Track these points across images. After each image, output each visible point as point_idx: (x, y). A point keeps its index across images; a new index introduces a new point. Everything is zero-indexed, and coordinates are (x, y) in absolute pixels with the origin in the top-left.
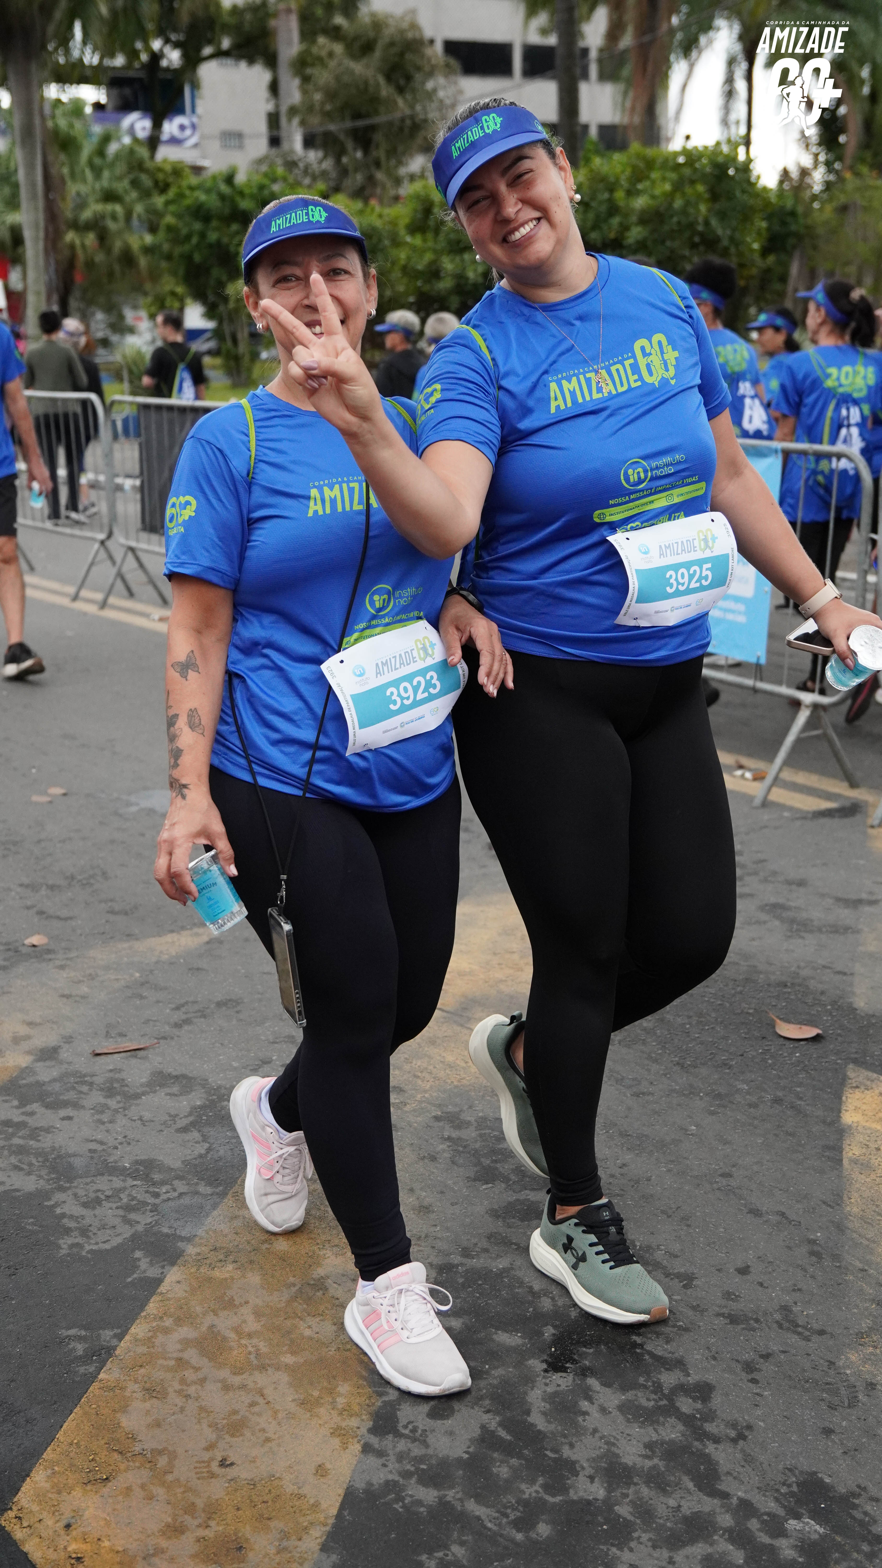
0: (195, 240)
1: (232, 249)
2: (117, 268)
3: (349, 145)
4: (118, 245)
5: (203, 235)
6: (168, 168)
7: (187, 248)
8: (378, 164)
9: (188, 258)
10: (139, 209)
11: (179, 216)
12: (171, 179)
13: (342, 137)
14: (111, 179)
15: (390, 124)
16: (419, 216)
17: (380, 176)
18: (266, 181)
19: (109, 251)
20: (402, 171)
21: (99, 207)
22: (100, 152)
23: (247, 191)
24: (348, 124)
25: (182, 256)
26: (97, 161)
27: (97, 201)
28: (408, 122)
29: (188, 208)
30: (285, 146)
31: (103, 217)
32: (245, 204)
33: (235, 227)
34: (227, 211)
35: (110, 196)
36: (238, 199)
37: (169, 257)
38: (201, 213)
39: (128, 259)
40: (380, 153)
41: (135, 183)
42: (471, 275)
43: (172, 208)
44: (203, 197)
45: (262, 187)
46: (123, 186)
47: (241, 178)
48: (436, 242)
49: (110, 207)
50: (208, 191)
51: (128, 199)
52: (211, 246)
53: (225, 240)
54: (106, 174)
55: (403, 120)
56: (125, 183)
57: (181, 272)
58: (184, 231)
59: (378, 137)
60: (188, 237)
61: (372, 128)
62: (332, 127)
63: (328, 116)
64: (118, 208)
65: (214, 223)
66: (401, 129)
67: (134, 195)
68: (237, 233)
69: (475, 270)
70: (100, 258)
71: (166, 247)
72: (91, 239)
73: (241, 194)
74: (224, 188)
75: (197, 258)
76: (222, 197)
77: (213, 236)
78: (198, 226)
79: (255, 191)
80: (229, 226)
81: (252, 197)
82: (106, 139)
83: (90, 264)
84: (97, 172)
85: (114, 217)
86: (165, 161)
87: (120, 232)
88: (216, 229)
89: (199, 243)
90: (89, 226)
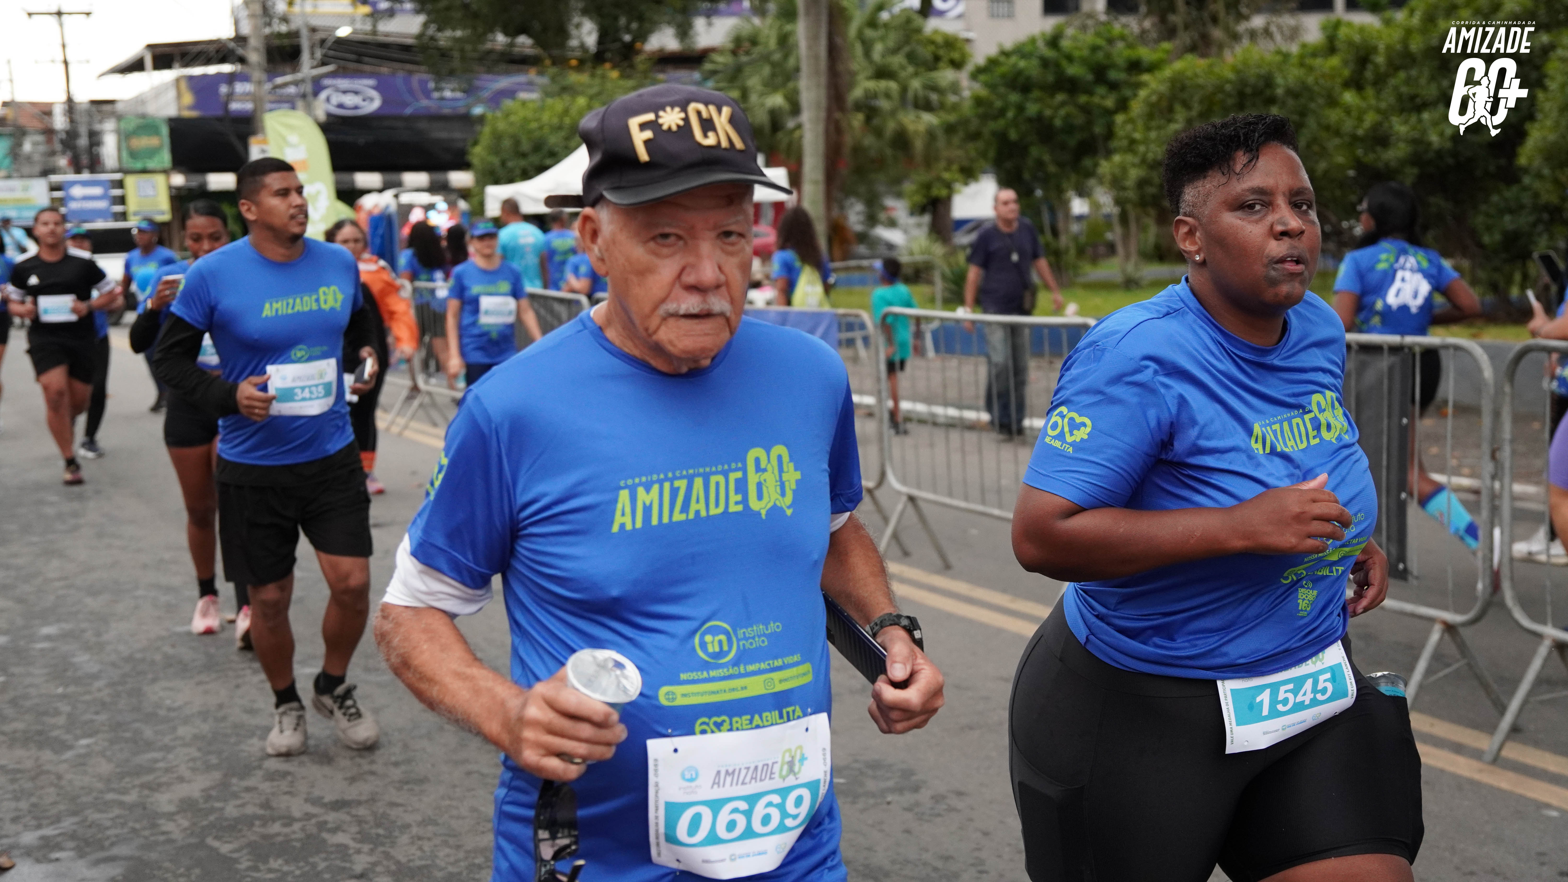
0: (1010, 114)
1: (1058, 122)
2: (889, 152)
4: (890, 126)
5: (1020, 108)
6: (939, 40)
7: (1001, 123)
8: (1214, 19)
9: (1001, 136)
10: (916, 85)
12: (941, 52)
14: (882, 55)
17: (1215, 32)
19: (878, 133)
20: (1243, 27)
22: (872, 21)
23: (1076, 54)
25: (994, 134)
26: (868, 31)
27: (869, 78)
31: (875, 95)
32: (1074, 70)
33: (1060, 97)
34: (1051, 78)
35: (882, 73)
36: (1064, 64)
37: (975, 136)
38: (1019, 82)
39: (902, 141)
40: (1218, 7)
41: (911, 57)
44: (1021, 64)
45: (1094, 49)
46: (896, 60)
49: (882, 84)
51: (903, 74)
52: (1030, 120)
53: (1048, 112)
54: (878, 48)
56: (900, 58)
57: (992, 154)
58: (998, 104)
60: (1002, 112)
64: (892, 85)
65: (1036, 94)
67: (910, 69)
68: (1063, 104)
70: (869, 141)
71: (974, 124)
72: (857, 120)
73: (1069, 58)
75: (1013, 135)
76: (1046, 62)
77: (1032, 109)
78: (1014, 97)
79: (1086, 53)
80: (1052, 95)
81: (1083, 61)
82: (880, 8)
83: (857, 150)
84: (868, 45)
85: (888, 95)
87: (892, 112)
88: (1037, 100)
89: (1015, 118)
90: (859, 106)
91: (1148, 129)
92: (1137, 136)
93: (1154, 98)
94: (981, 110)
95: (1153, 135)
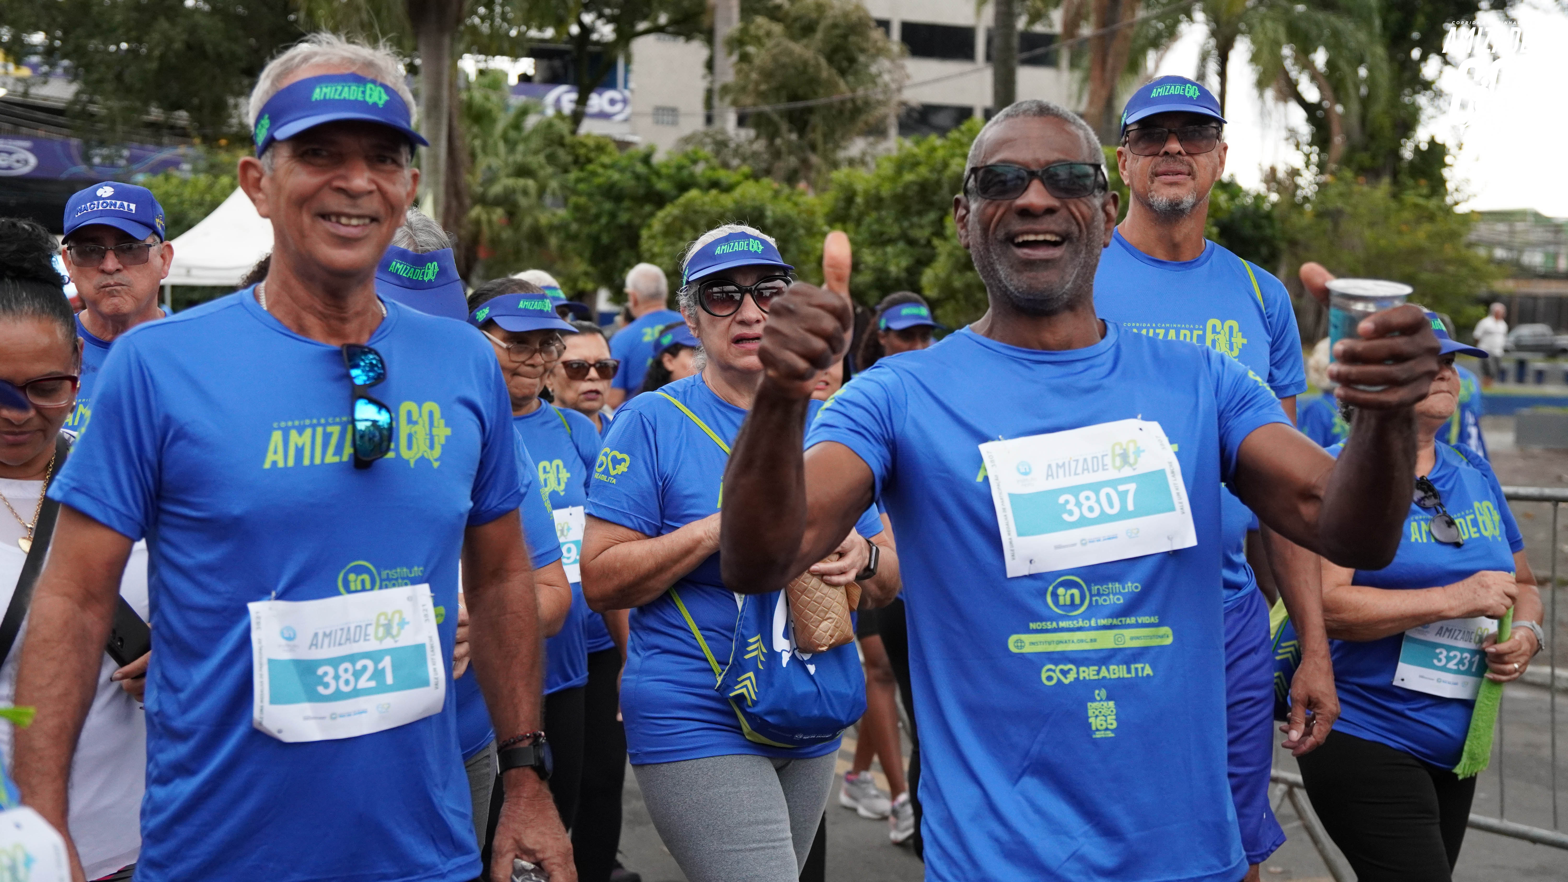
0: (604, 220)
2: (525, 245)
3: (784, 126)
4: (528, 222)
5: (613, 215)
6: (591, 143)
7: (595, 228)
8: (813, 148)
9: (595, 239)
10: (554, 184)
11: (590, 195)
12: (592, 155)
13: (776, 118)
14: (524, 154)
15: (830, 107)
16: (842, 204)
17: (815, 159)
18: (686, 162)
19: (517, 228)
20: (841, 155)
21: (510, 182)
22: (517, 125)
23: (664, 171)
24: (783, 106)
25: (589, 236)
26: (512, 134)
27: (508, 176)
28: (849, 105)
29: (599, 187)
30: (717, 124)
31: (514, 191)
32: (662, 185)
33: (648, 208)
34: (641, 191)
35: (523, 171)
36: (654, 179)
37: (576, 237)
38: (613, 193)
39: (536, 236)
40: (817, 137)
41: (551, 159)
42: (893, 269)
43: (582, 186)
44: (616, 176)
45: (680, 168)
46: (537, 161)
47: (658, 158)
48: (857, 232)
49: (521, 182)
50: (622, 170)
51: (542, 173)
52: (621, 227)
54: (521, 148)
55: (843, 102)
56: (541, 158)
57: (587, 254)
58: (594, 210)
59: (816, 119)
60: (597, 217)
61: (810, 110)
62: (766, 108)
63: (762, 96)
64: (531, 183)
65: (626, 204)
66: (841, 112)
67: (549, 170)
68: (649, 213)
69: (898, 265)
70: (507, 234)
71: (574, 227)
72: (498, 214)
73: (658, 174)
74: (640, 168)
75: (605, 239)
76: (637, 177)
77: (624, 217)
78: (608, 206)
79: (672, 171)
80: (642, 207)
81: (669, 177)
82: (524, 112)
83: (495, 242)
84: (511, 145)
85: (525, 192)
86: (588, 136)
87: (531, 208)
88: (628, 209)
89: (608, 224)
90: (498, 202)
91: (664, 245)
92: (656, 250)
93: (669, 220)
94: (578, 215)
95: (668, 249)
